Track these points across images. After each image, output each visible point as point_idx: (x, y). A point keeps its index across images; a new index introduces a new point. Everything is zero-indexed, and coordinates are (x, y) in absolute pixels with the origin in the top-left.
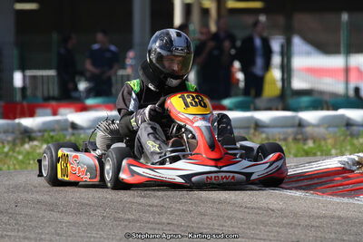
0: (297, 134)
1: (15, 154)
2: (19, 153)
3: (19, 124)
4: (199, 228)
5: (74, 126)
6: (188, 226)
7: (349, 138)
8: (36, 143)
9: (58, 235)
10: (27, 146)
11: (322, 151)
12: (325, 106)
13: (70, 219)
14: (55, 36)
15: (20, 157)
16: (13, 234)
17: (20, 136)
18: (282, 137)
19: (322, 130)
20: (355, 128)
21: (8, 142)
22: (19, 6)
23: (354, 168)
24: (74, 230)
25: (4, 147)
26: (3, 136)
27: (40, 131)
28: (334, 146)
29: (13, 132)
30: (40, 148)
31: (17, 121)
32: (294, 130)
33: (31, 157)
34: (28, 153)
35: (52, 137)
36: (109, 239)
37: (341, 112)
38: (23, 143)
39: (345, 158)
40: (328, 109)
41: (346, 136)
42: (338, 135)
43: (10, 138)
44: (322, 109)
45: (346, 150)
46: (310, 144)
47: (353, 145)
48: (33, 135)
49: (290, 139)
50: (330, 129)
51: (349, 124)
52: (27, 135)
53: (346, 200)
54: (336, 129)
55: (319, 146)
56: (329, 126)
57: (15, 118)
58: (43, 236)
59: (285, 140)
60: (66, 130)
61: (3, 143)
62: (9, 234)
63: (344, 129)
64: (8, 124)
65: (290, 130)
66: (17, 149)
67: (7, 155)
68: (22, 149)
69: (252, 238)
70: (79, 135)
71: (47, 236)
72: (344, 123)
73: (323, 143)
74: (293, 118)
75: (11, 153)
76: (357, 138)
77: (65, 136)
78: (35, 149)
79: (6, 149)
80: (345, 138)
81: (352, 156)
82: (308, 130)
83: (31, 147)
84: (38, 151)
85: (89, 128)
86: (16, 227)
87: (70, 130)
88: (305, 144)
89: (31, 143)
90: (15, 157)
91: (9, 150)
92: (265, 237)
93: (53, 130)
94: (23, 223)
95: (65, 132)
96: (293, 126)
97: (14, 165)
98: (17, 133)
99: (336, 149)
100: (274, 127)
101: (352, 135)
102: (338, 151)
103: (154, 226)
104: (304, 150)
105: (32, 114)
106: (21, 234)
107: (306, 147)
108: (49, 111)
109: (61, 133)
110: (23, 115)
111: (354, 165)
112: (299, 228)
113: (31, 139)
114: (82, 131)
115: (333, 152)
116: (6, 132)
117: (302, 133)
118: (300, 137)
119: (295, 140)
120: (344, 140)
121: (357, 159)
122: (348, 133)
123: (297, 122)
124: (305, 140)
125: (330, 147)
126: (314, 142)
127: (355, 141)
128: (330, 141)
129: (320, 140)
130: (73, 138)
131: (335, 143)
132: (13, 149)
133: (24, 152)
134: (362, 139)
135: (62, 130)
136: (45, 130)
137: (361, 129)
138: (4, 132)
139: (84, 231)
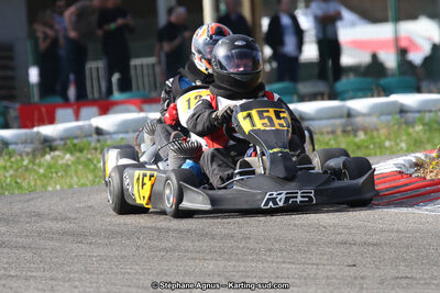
0: (346, 125)
1: (36, 167)
2: (40, 165)
3: (38, 133)
5: (99, 131)
7: (404, 126)
8: (57, 153)
9: (89, 272)
10: (48, 157)
11: (374, 144)
12: (376, 92)
13: (102, 251)
15: (42, 171)
16: (39, 274)
17: (40, 146)
18: (329, 129)
19: (374, 120)
20: (410, 115)
21: (28, 154)
23: (413, 170)
24: (105, 265)
25: (23, 160)
26: (21, 147)
27: (61, 139)
28: (388, 138)
29: (32, 143)
30: (63, 158)
31: (35, 129)
32: (343, 121)
33: (53, 170)
34: (50, 167)
35: (75, 145)
36: (144, 274)
37: (394, 98)
38: (43, 155)
39: (401, 160)
40: (379, 96)
41: (400, 124)
42: (391, 123)
43: (29, 149)
44: (372, 96)
46: (361, 136)
48: (55, 144)
49: (339, 132)
50: (384, 118)
51: (403, 110)
52: (48, 144)
54: (389, 118)
55: (372, 138)
56: (382, 114)
57: (33, 126)
58: (72, 276)
59: (333, 132)
60: (90, 135)
61: (21, 155)
62: (34, 274)
63: (398, 116)
64: (26, 134)
65: (338, 122)
66: (37, 161)
67: (27, 167)
68: (42, 160)
69: (304, 263)
70: (106, 141)
71: (77, 275)
72: (398, 110)
73: (375, 133)
74: (341, 107)
75: (30, 166)
76: (413, 127)
77: (90, 143)
78: (57, 160)
79: (25, 163)
80: (399, 128)
81: (409, 158)
82: (359, 120)
83: (52, 158)
84: (60, 162)
85: (115, 133)
86: (41, 265)
87: (95, 137)
88: (355, 136)
89: (52, 153)
90: (35, 171)
91: (29, 163)
92: (318, 261)
93: (76, 137)
94: (48, 260)
95: (89, 139)
96: (341, 117)
97: (35, 180)
98: (37, 143)
99: (390, 140)
100: (320, 119)
101: (409, 124)
102: (393, 143)
103: (194, 255)
104: (355, 144)
105: (52, 121)
106: (48, 274)
107: (357, 140)
108: (69, 112)
109: (85, 140)
110: (42, 122)
111: (411, 167)
112: (355, 248)
113: (52, 149)
114: (107, 137)
116: (25, 142)
117: (351, 124)
118: (349, 128)
119: (345, 132)
121: (414, 160)
122: (403, 120)
123: (345, 112)
124: (355, 132)
125: (383, 138)
126: (366, 133)
127: (411, 130)
128: (383, 132)
129: (372, 131)
130: (98, 145)
131: (389, 134)
132: (32, 162)
133: (45, 164)
134: (419, 128)
135: (86, 136)
136: (68, 138)
137: (417, 115)
138: (22, 143)
139: (117, 266)
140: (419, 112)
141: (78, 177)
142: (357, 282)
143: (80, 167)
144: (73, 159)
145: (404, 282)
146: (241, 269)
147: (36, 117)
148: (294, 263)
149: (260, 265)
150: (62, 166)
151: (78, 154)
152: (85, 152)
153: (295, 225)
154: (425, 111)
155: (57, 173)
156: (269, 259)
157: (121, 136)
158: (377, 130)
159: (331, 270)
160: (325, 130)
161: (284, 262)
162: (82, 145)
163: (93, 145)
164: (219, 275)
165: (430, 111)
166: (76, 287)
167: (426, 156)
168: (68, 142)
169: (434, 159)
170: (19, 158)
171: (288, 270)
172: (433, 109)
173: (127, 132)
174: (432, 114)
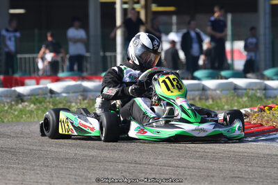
0: (201, 95)
1: (12, 111)
2: (15, 110)
3: (15, 91)
5: (52, 92)
7: (236, 98)
8: (26, 103)
9: (46, 166)
10: (20, 106)
11: (218, 107)
14: (36, 31)
15: (16, 113)
16: (15, 166)
17: (15, 99)
18: (191, 97)
19: (218, 93)
20: (240, 91)
21: (8, 103)
22: (12, 11)
24: (56, 163)
25: (5, 106)
26: (4, 99)
27: (29, 95)
28: (226, 103)
29: (11, 97)
30: (29, 106)
31: (13, 89)
32: (200, 92)
33: (23, 113)
34: (21, 111)
35: (37, 99)
37: (231, 80)
38: (17, 103)
40: (222, 79)
41: (234, 96)
42: (229, 95)
43: (8, 101)
44: (218, 79)
45: (235, 106)
46: (210, 102)
47: (239, 102)
48: (25, 98)
49: (197, 99)
50: (224, 92)
51: (236, 88)
52: (20, 98)
54: (228, 92)
55: (217, 102)
56: (223, 90)
57: (11, 87)
58: (35, 167)
59: (193, 99)
60: (46, 94)
61: (4, 104)
62: (12, 166)
63: (233, 91)
64: (7, 91)
65: (197, 93)
66: (14, 108)
67: (7, 110)
68: (17, 107)
69: (177, 167)
70: (55, 97)
71: (38, 167)
72: (233, 87)
73: (219, 101)
74: (199, 84)
76: (242, 98)
77: (46, 98)
78: (26, 108)
79: (6, 108)
81: (241, 110)
82: (209, 92)
83: (23, 107)
84: (27, 109)
86: (17, 161)
87: (49, 95)
88: (207, 102)
89: (23, 104)
90: (12, 113)
91: (9, 108)
92: (185, 166)
93: (38, 95)
95: (46, 96)
96: (198, 90)
97: (12, 118)
98: (14, 97)
99: (227, 105)
101: (239, 96)
105: (23, 84)
106: (20, 166)
107: (207, 104)
108: (34, 81)
109: (43, 96)
110: (17, 85)
113: (23, 101)
114: (57, 95)
116: (6, 95)
117: (205, 95)
118: (203, 97)
120: (233, 99)
121: (244, 112)
122: (236, 94)
123: (201, 87)
124: (207, 99)
125: (223, 104)
126: (213, 99)
127: (240, 100)
128: (224, 100)
129: (217, 99)
130: (51, 100)
131: (227, 101)
132: (11, 107)
133: (19, 109)
134: (245, 99)
135: (44, 94)
136: (32, 95)
137: (245, 91)
139: (63, 164)
140: (245, 89)
141: (38, 118)
142: (208, 179)
143: (40, 112)
144: (35, 107)
145: (237, 180)
146: (138, 168)
147: (14, 81)
149: (150, 167)
150: (28, 111)
151: (38, 105)
152: (43, 104)
154: (249, 89)
155: (25, 115)
157: (64, 95)
158: (220, 99)
159: (193, 171)
162: (41, 99)
163: (48, 99)
164: (125, 171)
165: (253, 89)
166: (38, 174)
167: (251, 111)
169: (256, 112)
170: (2, 105)
171: (167, 170)
172: (254, 88)
173: (68, 93)
174: (253, 92)
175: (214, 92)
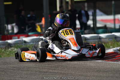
1: (6, 52)
2: (7, 52)
4: (68, 74)
6: (64, 73)
7: (116, 42)
8: (13, 48)
9: (21, 78)
10: (10, 49)
11: (107, 47)
13: (25, 72)
15: (8, 53)
16: (6, 78)
17: (7, 46)
18: (94, 43)
19: (107, 40)
20: (118, 39)
21: (4, 48)
23: (118, 52)
24: (26, 76)
25: (2, 50)
26: (2, 46)
27: (14, 44)
28: (111, 45)
29: (5, 45)
30: (14, 49)
31: (6, 41)
32: (98, 40)
33: (11, 53)
34: (10, 51)
35: (18, 46)
37: (113, 34)
38: (8, 49)
39: (115, 49)
40: (109, 33)
42: (112, 41)
43: (4, 47)
44: (107, 33)
45: (115, 46)
47: (117, 44)
48: (12, 45)
50: (110, 39)
51: (116, 37)
52: (10, 45)
53: (116, 62)
54: (112, 39)
55: (106, 45)
58: (16, 79)
60: (23, 43)
61: (2, 49)
63: (114, 39)
64: (3, 42)
65: (96, 40)
66: (7, 50)
67: (3, 52)
68: (8, 50)
70: (27, 45)
71: (18, 78)
72: (114, 37)
73: (107, 44)
74: (97, 36)
76: (119, 42)
77: (22, 45)
79: (3, 51)
81: (117, 48)
82: (103, 40)
83: (11, 50)
84: (13, 51)
85: (30, 42)
86: (7, 76)
87: (24, 43)
90: (6, 53)
91: (4, 51)
92: (90, 76)
93: (18, 44)
95: (22, 44)
96: (97, 39)
97: (6, 56)
100: (91, 40)
101: (117, 41)
102: (113, 47)
103: (53, 74)
105: (11, 39)
106: (9, 78)
108: (16, 37)
109: (21, 44)
110: (8, 39)
111: (118, 51)
112: (101, 72)
113: (11, 47)
115: (111, 47)
116: (3, 45)
117: (100, 41)
120: (114, 43)
121: (119, 49)
122: (116, 40)
123: (99, 37)
127: (118, 43)
128: (110, 43)
129: (106, 43)
130: (25, 46)
131: (112, 44)
132: (5, 50)
133: (9, 51)
135: (21, 43)
136: (16, 44)
138: (2, 45)
139: (30, 76)
147: (6, 38)
148: (82, 76)
150: (14, 52)
153: (83, 66)
156: (75, 75)
157: (32, 43)
159: (93, 78)
160: (93, 43)
161: (79, 76)
168: (16, 45)
170: (1, 49)
171: (81, 78)
173: (33, 42)
175: (105, 40)
